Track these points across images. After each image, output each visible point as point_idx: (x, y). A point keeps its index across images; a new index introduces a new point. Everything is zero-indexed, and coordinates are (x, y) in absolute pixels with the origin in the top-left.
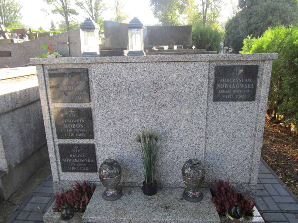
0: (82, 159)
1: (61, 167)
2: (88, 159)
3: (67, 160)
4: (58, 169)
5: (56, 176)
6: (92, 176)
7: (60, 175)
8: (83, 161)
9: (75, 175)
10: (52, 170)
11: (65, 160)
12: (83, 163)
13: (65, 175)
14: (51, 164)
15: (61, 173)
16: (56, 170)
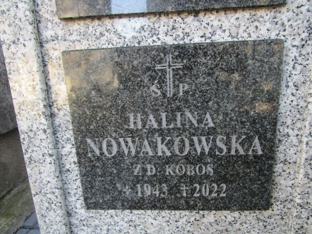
0: (195, 139)
1: (78, 183)
2: (234, 138)
3: (109, 145)
4: (65, 194)
5: (55, 227)
6: (237, 226)
7: (74, 221)
8: (199, 150)
9: (151, 220)
10: (36, 199)
11: (101, 149)
12: (200, 159)
13: (97, 222)
14: (28, 170)
15: (81, 211)
16: (56, 197)
